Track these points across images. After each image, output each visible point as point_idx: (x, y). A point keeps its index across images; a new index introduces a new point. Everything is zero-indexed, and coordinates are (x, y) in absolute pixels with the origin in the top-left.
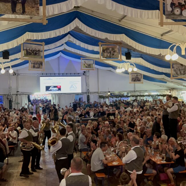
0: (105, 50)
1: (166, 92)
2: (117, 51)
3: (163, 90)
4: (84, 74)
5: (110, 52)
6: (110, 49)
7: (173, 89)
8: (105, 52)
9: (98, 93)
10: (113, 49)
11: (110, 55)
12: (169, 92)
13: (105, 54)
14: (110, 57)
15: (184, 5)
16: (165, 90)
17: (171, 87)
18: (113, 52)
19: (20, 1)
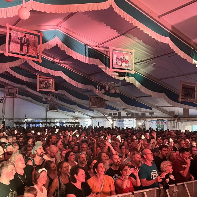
0: (42, 82)
1: (72, 120)
2: (52, 84)
3: (70, 119)
5: (46, 84)
6: (46, 82)
7: (77, 118)
8: (42, 84)
9: (13, 119)
10: (48, 82)
11: (45, 86)
12: (74, 120)
13: (42, 85)
14: (45, 88)
15: (123, 60)
16: (71, 119)
17: (76, 116)
18: (48, 84)
19: (26, 44)
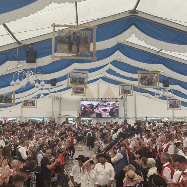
0: (143, 78)
4: (121, 99)
6: (149, 77)
19: (76, 43)
